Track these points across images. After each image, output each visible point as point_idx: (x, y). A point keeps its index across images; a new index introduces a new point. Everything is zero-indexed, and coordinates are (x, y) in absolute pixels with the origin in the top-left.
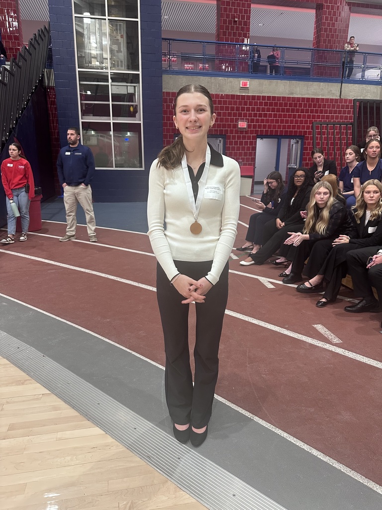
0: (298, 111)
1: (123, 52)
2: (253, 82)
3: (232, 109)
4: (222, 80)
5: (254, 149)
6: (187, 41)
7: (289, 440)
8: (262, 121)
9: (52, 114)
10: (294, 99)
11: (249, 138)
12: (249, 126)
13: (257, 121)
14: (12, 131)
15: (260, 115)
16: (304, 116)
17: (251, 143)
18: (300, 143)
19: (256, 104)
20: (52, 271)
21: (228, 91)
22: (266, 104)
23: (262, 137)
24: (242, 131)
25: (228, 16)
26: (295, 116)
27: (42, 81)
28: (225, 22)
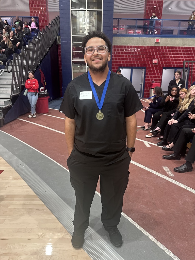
0: (187, 54)
1: (95, 26)
2: (162, 39)
3: (150, 54)
4: (145, 38)
5: (161, 74)
6: (128, 19)
7: (126, 218)
8: (166, 60)
9: (60, 57)
10: (185, 48)
11: (159, 69)
12: (159, 63)
13: (164, 60)
14: (38, 66)
15: (165, 57)
16: (190, 57)
17: (160, 71)
18: (187, 71)
19: (163, 51)
20: (47, 132)
21: (148, 44)
22: (169, 51)
23: (166, 68)
24: (155, 65)
25: (150, 5)
26: (185, 57)
27: (56, 42)
28: (149, 8)
